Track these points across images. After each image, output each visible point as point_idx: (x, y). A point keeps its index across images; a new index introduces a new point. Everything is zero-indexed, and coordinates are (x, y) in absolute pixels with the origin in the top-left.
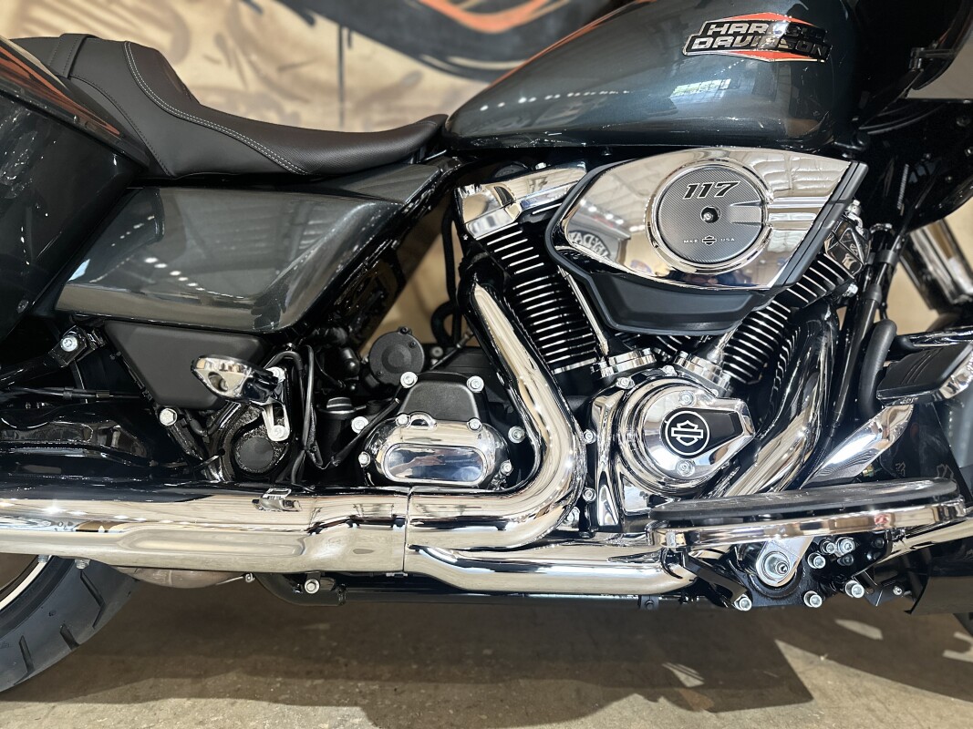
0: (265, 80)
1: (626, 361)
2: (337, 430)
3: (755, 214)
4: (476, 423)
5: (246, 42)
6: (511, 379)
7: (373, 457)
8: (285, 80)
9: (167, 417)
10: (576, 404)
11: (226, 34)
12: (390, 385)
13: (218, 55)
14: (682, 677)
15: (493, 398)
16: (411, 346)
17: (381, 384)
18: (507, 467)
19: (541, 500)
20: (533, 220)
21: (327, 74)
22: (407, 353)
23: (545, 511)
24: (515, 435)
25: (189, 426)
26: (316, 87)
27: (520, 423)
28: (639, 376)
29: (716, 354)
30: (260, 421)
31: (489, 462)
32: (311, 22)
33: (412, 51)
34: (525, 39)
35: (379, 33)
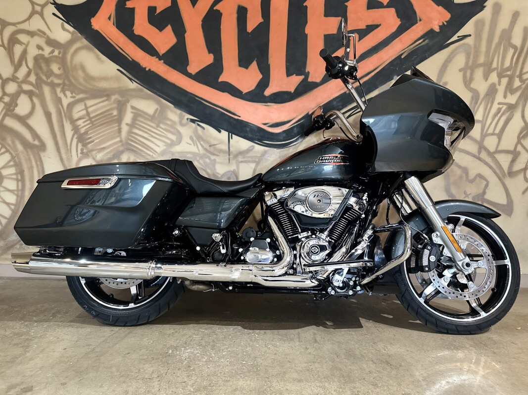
0: (205, 149)
1: (305, 234)
2: (235, 252)
3: (328, 201)
4: (268, 250)
5: (199, 138)
6: (277, 240)
7: (244, 258)
8: (212, 149)
9: (198, 248)
10: (292, 245)
11: (193, 136)
12: (247, 241)
13: (191, 142)
14: (328, 323)
15: (272, 244)
16: (253, 231)
17: (245, 241)
18: (275, 260)
19: (282, 265)
20: (282, 201)
21: (225, 147)
22: (252, 233)
23: (283, 268)
24: (278, 253)
25: (203, 250)
26: (221, 151)
27: (279, 250)
28: (307, 237)
29: (326, 233)
30: (220, 248)
31: (271, 258)
32: (220, 132)
33: (251, 140)
34: (287, 134)
35: (241, 134)
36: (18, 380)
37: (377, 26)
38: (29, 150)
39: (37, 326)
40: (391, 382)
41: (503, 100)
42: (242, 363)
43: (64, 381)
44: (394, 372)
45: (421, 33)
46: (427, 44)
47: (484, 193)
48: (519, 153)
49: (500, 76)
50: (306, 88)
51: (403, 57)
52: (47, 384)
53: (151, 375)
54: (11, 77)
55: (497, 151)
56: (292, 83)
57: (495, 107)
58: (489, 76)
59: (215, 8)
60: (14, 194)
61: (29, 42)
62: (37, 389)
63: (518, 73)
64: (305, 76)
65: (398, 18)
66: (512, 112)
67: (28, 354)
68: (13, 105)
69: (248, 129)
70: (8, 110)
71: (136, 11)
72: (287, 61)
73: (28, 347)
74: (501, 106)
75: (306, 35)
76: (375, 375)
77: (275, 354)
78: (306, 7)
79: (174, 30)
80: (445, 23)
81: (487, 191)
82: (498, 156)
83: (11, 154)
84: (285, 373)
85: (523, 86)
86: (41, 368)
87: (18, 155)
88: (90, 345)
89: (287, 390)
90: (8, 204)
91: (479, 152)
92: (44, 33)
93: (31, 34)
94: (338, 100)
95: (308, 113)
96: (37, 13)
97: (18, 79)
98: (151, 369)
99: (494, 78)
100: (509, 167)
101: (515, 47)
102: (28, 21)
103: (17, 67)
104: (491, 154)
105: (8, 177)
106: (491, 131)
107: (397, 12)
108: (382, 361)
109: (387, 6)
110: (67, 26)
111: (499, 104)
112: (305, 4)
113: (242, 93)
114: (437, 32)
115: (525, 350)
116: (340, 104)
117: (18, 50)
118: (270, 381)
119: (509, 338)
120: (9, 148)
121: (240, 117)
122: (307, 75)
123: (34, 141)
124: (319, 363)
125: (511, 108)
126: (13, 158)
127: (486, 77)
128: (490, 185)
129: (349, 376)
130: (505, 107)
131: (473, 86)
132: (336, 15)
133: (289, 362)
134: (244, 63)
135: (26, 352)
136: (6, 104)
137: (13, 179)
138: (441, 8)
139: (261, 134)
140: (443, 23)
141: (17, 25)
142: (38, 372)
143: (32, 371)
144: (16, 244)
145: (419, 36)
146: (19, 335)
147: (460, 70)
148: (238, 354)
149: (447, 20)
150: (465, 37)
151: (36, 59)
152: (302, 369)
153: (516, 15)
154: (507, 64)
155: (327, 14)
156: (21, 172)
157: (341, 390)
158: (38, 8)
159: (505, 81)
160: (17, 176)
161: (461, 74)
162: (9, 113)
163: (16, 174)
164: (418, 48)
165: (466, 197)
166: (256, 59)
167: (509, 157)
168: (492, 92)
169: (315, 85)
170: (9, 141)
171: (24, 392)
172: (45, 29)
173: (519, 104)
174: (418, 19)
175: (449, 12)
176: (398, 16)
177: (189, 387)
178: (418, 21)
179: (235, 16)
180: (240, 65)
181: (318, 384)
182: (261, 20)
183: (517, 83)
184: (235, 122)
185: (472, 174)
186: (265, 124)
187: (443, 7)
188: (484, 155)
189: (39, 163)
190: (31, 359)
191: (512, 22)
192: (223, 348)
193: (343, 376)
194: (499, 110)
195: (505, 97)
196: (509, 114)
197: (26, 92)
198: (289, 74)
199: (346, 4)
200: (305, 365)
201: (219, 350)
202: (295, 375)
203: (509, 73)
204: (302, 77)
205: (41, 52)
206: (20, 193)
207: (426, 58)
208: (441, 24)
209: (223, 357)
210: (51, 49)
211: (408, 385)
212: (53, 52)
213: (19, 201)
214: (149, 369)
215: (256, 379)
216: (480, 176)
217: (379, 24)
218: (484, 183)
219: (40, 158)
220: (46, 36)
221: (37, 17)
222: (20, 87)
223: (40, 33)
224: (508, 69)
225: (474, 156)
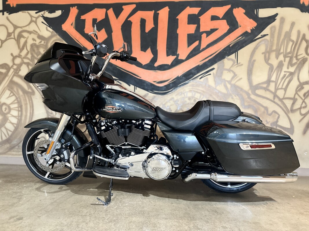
33: (147, 90)
34: (166, 87)
35: (141, 87)
36: (15, 214)
37: (217, 29)
38: (26, 95)
39: (26, 189)
40: (216, 221)
41: (287, 70)
42: (136, 210)
43: (39, 215)
44: (219, 216)
45: (241, 33)
46: (244, 39)
47: (277, 121)
48: (297, 99)
49: (285, 57)
50: (177, 62)
51: (231, 46)
52: (30, 216)
53: (86, 214)
54: (18, 55)
55: (284, 98)
56: (170, 60)
57: (283, 74)
58: (279, 57)
59: (128, 20)
60: (17, 118)
61: (28, 37)
62: (25, 218)
63: (295, 55)
64: (177, 56)
65: (228, 25)
66: (292, 76)
67: (20, 202)
68: (18, 70)
69: (145, 84)
70: (15, 73)
71: (86, 21)
72: (167, 48)
73: (21, 198)
74: (286, 73)
75: (178, 34)
76: (208, 217)
77: (155, 206)
78: (178, 19)
79: (106, 31)
80: (254, 28)
81: (279, 120)
82: (285, 101)
83: (16, 96)
84: (158, 215)
85: (298, 62)
86: (27, 209)
87: (19, 97)
88: (54, 199)
89: (159, 223)
90: (13, 124)
91: (274, 99)
92: (37, 32)
93: (30, 32)
94: (195, 69)
95: (178, 76)
96: (33, 21)
97: (22, 56)
98: (87, 211)
99: (281, 58)
100: (291, 107)
101: (293, 41)
102: (28, 26)
103: (21, 50)
104: (281, 100)
105: (14, 109)
106: (280, 87)
107: (227, 22)
108: (213, 210)
109: (222, 19)
110: (49, 28)
111: (285, 72)
112: (177, 18)
113: (142, 65)
114: (250, 33)
115: (294, 207)
116: (196, 71)
117: (22, 41)
118: (150, 219)
119: (287, 201)
120: (15, 93)
121: (141, 77)
122: (178, 56)
123: (29, 89)
124: (178, 210)
125: (292, 74)
126: (17, 99)
127: (277, 57)
128: (280, 117)
129: (193, 218)
130: (288, 74)
131: (270, 62)
132: (194, 23)
133: (162, 210)
134: (144, 48)
135: (19, 201)
136: (14, 69)
137: (16, 110)
138: (251, 20)
139: (153, 87)
140: (253, 28)
141: (22, 28)
142: (26, 211)
143: (22, 210)
144: (16, 146)
145: (240, 35)
146: (16, 193)
147: (263, 53)
148: (134, 205)
149: (255, 26)
150: (265, 35)
151: (32, 46)
152: (168, 213)
153: (293, 24)
154: (289, 50)
155: (189, 23)
156: (21, 106)
157: (188, 224)
158: (34, 19)
159: (287, 59)
160: (19, 109)
161: (263, 55)
162: (16, 74)
163: (18, 107)
164: (239, 41)
165: (267, 123)
166: (150, 47)
167: (291, 102)
168: (280, 65)
169: (182, 61)
170: (15, 89)
171: (18, 220)
172: (37, 30)
173: (296, 72)
174: (239, 26)
175: (256, 22)
176: (228, 24)
177: (106, 220)
178: (239, 27)
179: (139, 23)
180: (142, 50)
181: (176, 221)
182: (153, 26)
183: (294, 61)
184: (138, 81)
185: (270, 110)
186: (154, 82)
187: (252, 19)
188: (276, 100)
189: (30, 101)
190: (22, 205)
191: (291, 28)
192: (126, 202)
193: (190, 217)
194: (285, 75)
195: (288, 68)
196: (291, 78)
197: (25, 63)
198: (168, 55)
199: (199, 18)
200: (170, 211)
201: (124, 203)
202: (164, 216)
203: (290, 55)
204: (175, 57)
205: (34, 42)
206: (20, 118)
207: (243, 47)
208: (252, 29)
209: (126, 206)
210: (40, 40)
211: (226, 222)
212: (41, 42)
213: (19, 122)
214: (85, 211)
215: (142, 217)
216: (275, 112)
217: (217, 28)
218: (277, 116)
219: (32, 99)
220: (37, 34)
221: (33, 24)
222: (22, 60)
223: (35, 32)
224: (289, 53)
225: (271, 100)
